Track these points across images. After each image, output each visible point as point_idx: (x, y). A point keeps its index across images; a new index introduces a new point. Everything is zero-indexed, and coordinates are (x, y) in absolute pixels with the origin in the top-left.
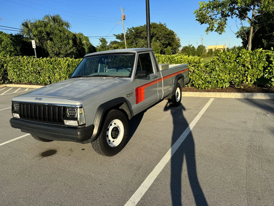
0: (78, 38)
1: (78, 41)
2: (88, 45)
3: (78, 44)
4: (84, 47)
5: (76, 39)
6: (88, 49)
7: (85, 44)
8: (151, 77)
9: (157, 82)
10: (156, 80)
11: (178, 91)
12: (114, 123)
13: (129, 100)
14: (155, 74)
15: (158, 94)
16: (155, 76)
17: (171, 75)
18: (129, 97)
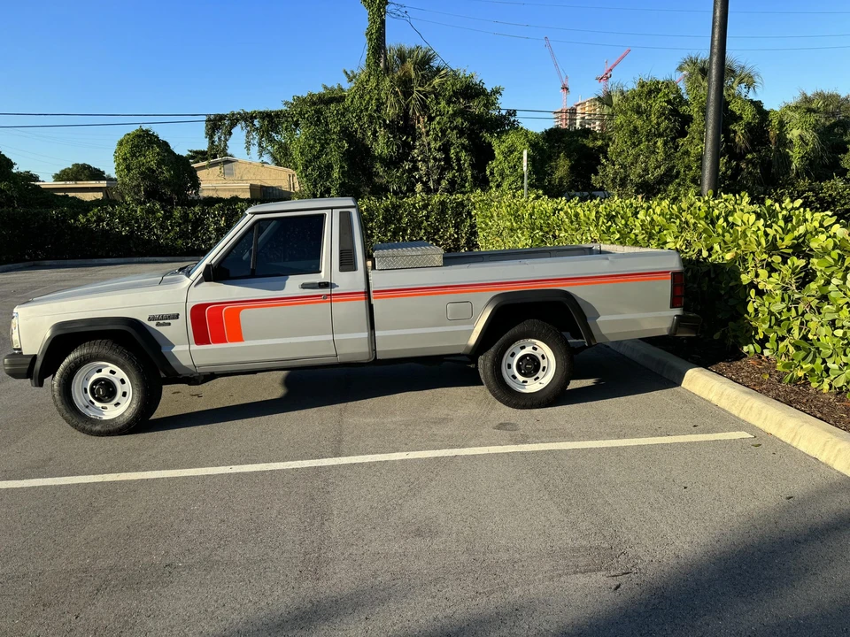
0: (775, 122)
1: (773, 133)
2: (807, 145)
3: (773, 141)
4: (791, 153)
5: (769, 125)
6: (802, 157)
7: (796, 141)
8: (294, 285)
9: (328, 301)
10: (321, 296)
11: (538, 354)
12: (109, 369)
13: (161, 329)
14: (322, 277)
15: (330, 337)
16: (320, 283)
17: (449, 290)
18: (161, 322)
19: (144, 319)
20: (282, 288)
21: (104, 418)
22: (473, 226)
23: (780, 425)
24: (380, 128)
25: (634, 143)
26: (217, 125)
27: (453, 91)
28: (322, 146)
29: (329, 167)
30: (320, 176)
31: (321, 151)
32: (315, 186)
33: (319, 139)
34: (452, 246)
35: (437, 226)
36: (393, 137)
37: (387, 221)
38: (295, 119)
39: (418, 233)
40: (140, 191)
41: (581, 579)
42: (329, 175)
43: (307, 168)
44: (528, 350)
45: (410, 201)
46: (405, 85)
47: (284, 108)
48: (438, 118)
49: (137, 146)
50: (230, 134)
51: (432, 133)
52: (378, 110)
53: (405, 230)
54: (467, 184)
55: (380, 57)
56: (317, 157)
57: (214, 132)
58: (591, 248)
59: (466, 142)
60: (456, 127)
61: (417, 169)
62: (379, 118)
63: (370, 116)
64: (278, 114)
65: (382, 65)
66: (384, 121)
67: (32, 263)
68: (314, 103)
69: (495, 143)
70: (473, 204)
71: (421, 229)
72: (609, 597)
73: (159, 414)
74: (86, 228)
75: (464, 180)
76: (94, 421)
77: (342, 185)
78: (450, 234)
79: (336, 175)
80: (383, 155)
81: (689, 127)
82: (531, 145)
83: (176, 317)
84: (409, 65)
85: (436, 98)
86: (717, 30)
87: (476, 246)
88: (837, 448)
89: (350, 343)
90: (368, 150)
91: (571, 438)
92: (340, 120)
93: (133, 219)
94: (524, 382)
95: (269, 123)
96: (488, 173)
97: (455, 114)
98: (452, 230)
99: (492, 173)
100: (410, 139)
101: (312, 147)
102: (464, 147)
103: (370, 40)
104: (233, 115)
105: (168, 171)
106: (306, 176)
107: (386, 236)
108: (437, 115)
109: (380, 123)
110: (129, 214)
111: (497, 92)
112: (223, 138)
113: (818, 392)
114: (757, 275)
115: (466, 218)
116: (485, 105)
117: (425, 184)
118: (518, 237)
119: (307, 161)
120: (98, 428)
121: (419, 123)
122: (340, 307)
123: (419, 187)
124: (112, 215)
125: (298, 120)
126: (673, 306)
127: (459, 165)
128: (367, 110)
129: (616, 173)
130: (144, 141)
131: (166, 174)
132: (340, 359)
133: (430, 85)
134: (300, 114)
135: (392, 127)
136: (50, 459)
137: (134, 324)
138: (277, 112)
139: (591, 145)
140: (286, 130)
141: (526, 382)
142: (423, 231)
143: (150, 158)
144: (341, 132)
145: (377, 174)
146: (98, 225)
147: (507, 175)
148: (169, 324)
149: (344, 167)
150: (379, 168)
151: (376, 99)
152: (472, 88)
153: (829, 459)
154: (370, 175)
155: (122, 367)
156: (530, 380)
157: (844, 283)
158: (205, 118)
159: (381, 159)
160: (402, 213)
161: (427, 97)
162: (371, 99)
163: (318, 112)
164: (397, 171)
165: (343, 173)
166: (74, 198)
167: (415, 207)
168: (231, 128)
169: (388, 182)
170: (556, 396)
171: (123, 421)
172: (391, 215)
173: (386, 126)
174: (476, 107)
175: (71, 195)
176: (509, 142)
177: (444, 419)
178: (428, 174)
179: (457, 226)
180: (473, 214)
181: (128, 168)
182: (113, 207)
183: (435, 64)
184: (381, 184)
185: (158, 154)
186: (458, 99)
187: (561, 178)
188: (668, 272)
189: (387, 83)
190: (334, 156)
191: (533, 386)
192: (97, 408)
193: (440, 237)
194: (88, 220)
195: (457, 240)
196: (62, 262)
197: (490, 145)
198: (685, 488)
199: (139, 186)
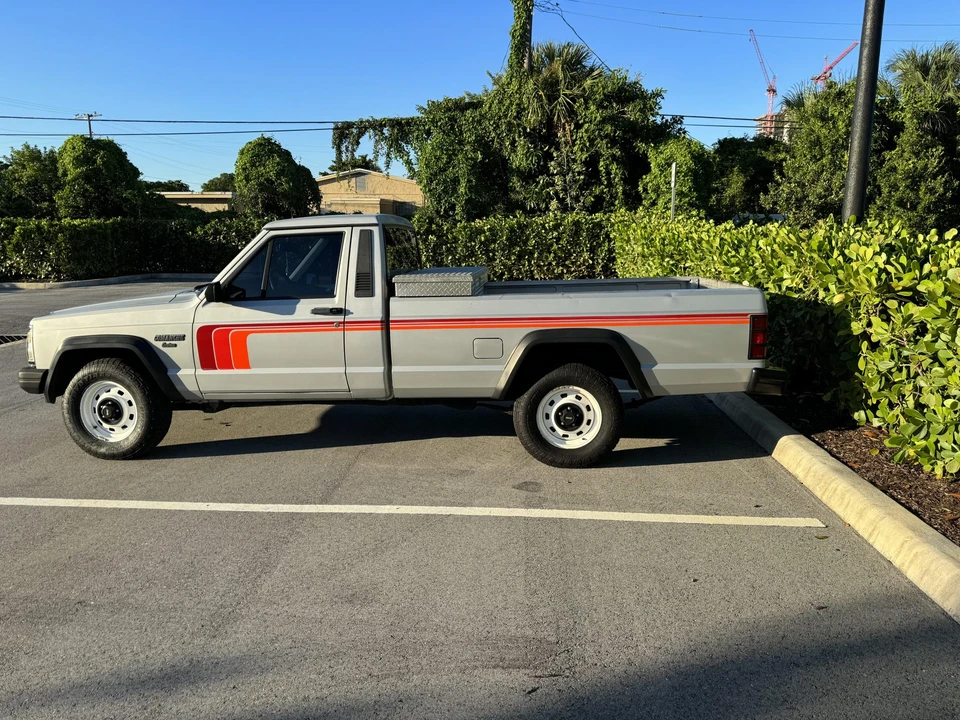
8: (305, 309)
9: (340, 330)
10: (333, 323)
11: (582, 404)
12: (117, 389)
13: (166, 350)
14: (336, 302)
15: (342, 370)
16: (331, 309)
17: (477, 323)
18: (168, 342)
19: (151, 339)
20: (292, 312)
21: (111, 440)
22: (611, 251)
23: (861, 515)
24: (520, 136)
25: (815, 156)
26: (345, 133)
27: (604, 94)
28: (450, 157)
29: (456, 181)
30: (445, 191)
31: (448, 163)
32: (439, 203)
33: (447, 150)
34: (586, 273)
35: (569, 250)
36: (534, 148)
37: (512, 243)
38: (427, 127)
39: (547, 258)
40: (258, 204)
41: (499, 675)
42: (455, 190)
43: (432, 182)
44: (570, 399)
45: (539, 220)
46: (551, 87)
47: (417, 114)
48: (586, 126)
49: (257, 155)
50: (358, 143)
51: (578, 142)
52: (518, 116)
53: (531, 254)
54: (617, 202)
55: (524, 56)
56: (443, 170)
57: (341, 141)
58: (688, 282)
59: (617, 152)
60: (607, 136)
61: (553, 184)
62: (519, 125)
63: (509, 124)
64: (409, 122)
65: (525, 65)
66: (525, 129)
67: (149, 275)
68: (449, 110)
69: (651, 154)
70: (613, 225)
71: (550, 253)
72: (518, 700)
73: (168, 441)
74: (203, 241)
75: (614, 197)
76: (100, 443)
77: (468, 201)
78: (585, 260)
79: (462, 190)
80: (522, 168)
81: (899, 137)
82: (694, 157)
83: (183, 338)
84: (557, 66)
85: (586, 102)
86: (870, 16)
87: (614, 274)
88: (914, 551)
89: (365, 378)
90: (505, 161)
91: (596, 506)
92: (475, 128)
93: (250, 232)
94: (564, 436)
95: (399, 132)
96: (640, 189)
97: (604, 121)
98: (586, 255)
99: (645, 190)
100: (552, 149)
101: (438, 159)
102: (614, 157)
103: (513, 37)
104: (362, 122)
105: (288, 183)
106: (430, 191)
107: (509, 259)
108: (585, 122)
109: (520, 132)
110: (246, 228)
111: (658, 94)
112: (350, 148)
113: (931, 477)
114: (869, 324)
115: (604, 242)
116: (641, 110)
117: (561, 201)
118: (649, 265)
119: (431, 174)
120: (103, 450)
121: (564, 129)
122: (354, 337)
123: (554, 204)
124: (229, 227)
125: (430, 129)
126: (752, 356)
127: (609, 179)
128: (506, 116)
129: (792, 192)
130: (266, 149)
131: (285, 185)
132: (354, 395)
133: (579, 87)
134: (433, 121)
135: (533, 136)
136: (46, 479)
137: (141, 343)
138: (408, 120)
139: (771, 158)
140: (417, 139)
141: (567, 436)
142: (552, 255)
143: (270, 168)
144: (476, 141)
145: (513, 190)
146: (215, 238)
147: (663, 192)
148: (176, 345)
149: (471, 181)
150: (516, 183)
151: (517, 104)
152: (626, 91)
153: (903, 564)
154: (506, 189)
155: (128, 388)
156: (572, 435)
157: (953, 340)
158: (332, 126)
159: (519, 172)
160: (530, 234)
161: (575, 102)
162: (511, 104)
163: (453, 119)
164: (536, 186)
165: (470, 188)
166: (196, 209)
167: (544, 227)
168: (359, 137)
169: (525, 198)
170: (601, 456)
171: (127, 445)
172: (516, 236)
173: (527, 135)
174: (632, 113)
175: (193, 206)
176: (668, 152)
177: (463, 472)
178: (564, 190)
179: (592, 250)
180: (611, 236)
181: (247, 179)
182: (231, 219)
183: (588, 63)
184: (517, 201)
185: (278, 164)
186: (611, 103)
187: (734, 196)
188: (747, 315)
189: (530, 85)
190: (461, 169)
191: (574, 442)
192: (105, 430)
193: (573, 263)
194: (206, 233)
195: (592, 267)
196: (177, 275)
197: (645, 156)
198: (695, 581)
199: (256, 198)
